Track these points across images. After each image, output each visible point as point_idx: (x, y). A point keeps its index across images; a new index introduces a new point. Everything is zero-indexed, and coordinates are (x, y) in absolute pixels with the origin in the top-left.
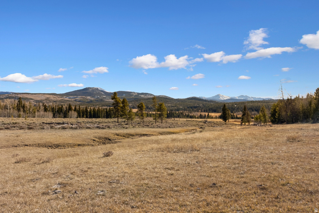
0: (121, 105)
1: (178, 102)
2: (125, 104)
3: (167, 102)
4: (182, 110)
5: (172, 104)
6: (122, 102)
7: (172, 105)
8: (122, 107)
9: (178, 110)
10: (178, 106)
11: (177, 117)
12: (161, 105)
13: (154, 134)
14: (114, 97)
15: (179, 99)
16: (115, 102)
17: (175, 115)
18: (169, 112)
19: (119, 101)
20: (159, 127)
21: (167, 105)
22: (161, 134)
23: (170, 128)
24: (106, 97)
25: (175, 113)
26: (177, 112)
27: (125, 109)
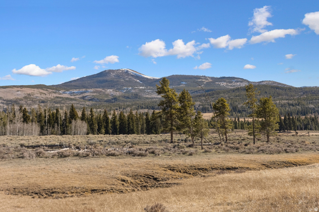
0: (178, 105)
1: (304, 93)
2: (186, 103)
3: (279, 94)
4: (314, 112)
5: (291, 100)
6: (180, 98)
7: (291, 102)
8: (180, 109)
9: (304, 113)
10: (303, 102)
11: (301, 129)
12: (265, 103)
13: (251, 166)
14: (162, 87)
15: (305, 88)
16: (164, 100)
17: (298, 124)
18: (283, 118)
19: (174, 97)
20: (263, 151)
21: (278, 102)
22: (267, 166)
23: (287, 152)
24: (145, 89)
25: (299, 120)
26: (303, 117)
27: (187, 114)
